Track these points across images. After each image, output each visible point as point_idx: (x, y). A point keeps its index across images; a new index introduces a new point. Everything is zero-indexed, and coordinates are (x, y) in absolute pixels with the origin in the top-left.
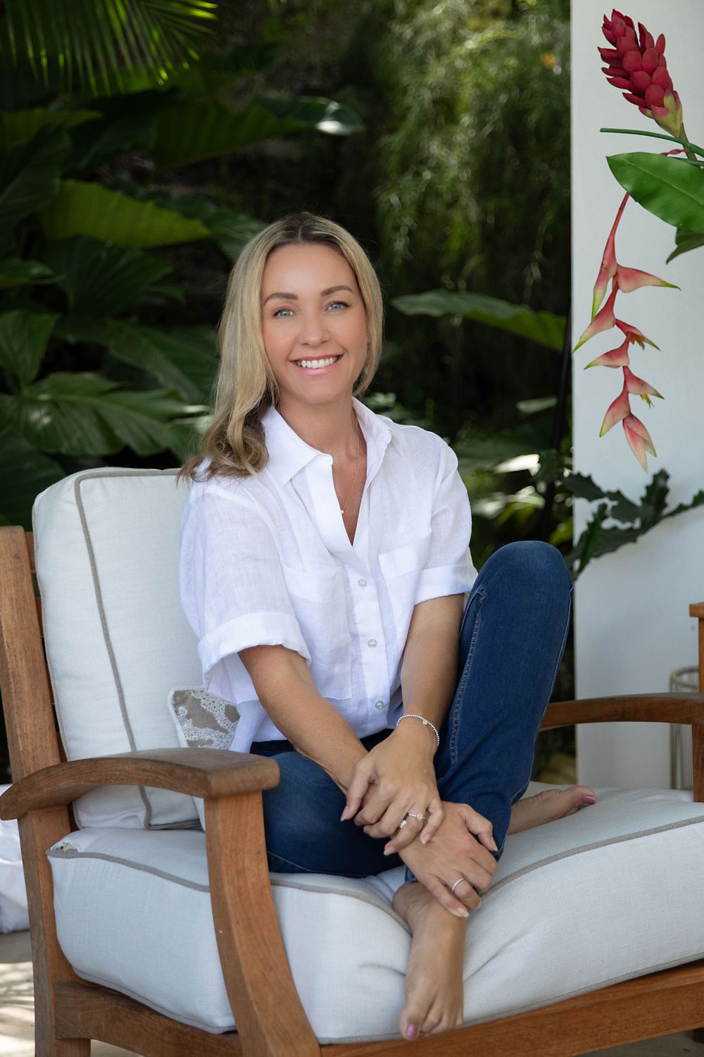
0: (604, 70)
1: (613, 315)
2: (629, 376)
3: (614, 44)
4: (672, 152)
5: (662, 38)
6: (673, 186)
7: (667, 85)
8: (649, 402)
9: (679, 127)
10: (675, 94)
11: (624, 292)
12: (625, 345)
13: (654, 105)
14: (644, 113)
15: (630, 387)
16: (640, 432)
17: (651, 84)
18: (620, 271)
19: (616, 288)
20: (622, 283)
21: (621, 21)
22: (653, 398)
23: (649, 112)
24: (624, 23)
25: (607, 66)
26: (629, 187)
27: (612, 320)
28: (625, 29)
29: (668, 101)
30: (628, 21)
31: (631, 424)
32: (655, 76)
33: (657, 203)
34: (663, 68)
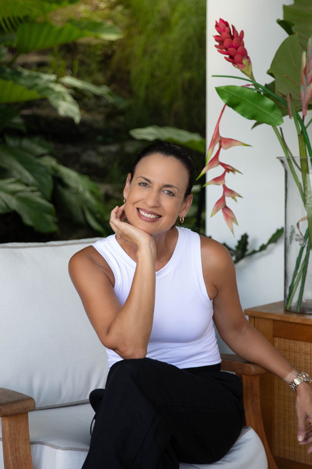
0: (216, 46)
1: (218, 160)
2: (226, 189)
3: (220, 34)
4: (246, 85)
5: (242, 32)
6: (247, 101)
7: (244, 54)
8: (236, 200)
9: (250, 73)
10: (248, 58)
11: (224, 149)
12: (224, 174)
13: (238, 63)
14: (234, 66)
15: (226, 194)
16: (230, 215)
17: (237, 54)
18: (222, 140)
19: (220, 147)
20: (223, 145)
21: (223, 24)
22: (237, 198)
23: (236, 66)
24: (224, 25)
25: (218, 44)
26: (226, 101)
27: (218, 163)
28: (225, 28)
29: (245, 61)
30: (227, 24)
31: (226, 211)
32: (239, 50)
33: (239, 108)
34: (242, 47)
